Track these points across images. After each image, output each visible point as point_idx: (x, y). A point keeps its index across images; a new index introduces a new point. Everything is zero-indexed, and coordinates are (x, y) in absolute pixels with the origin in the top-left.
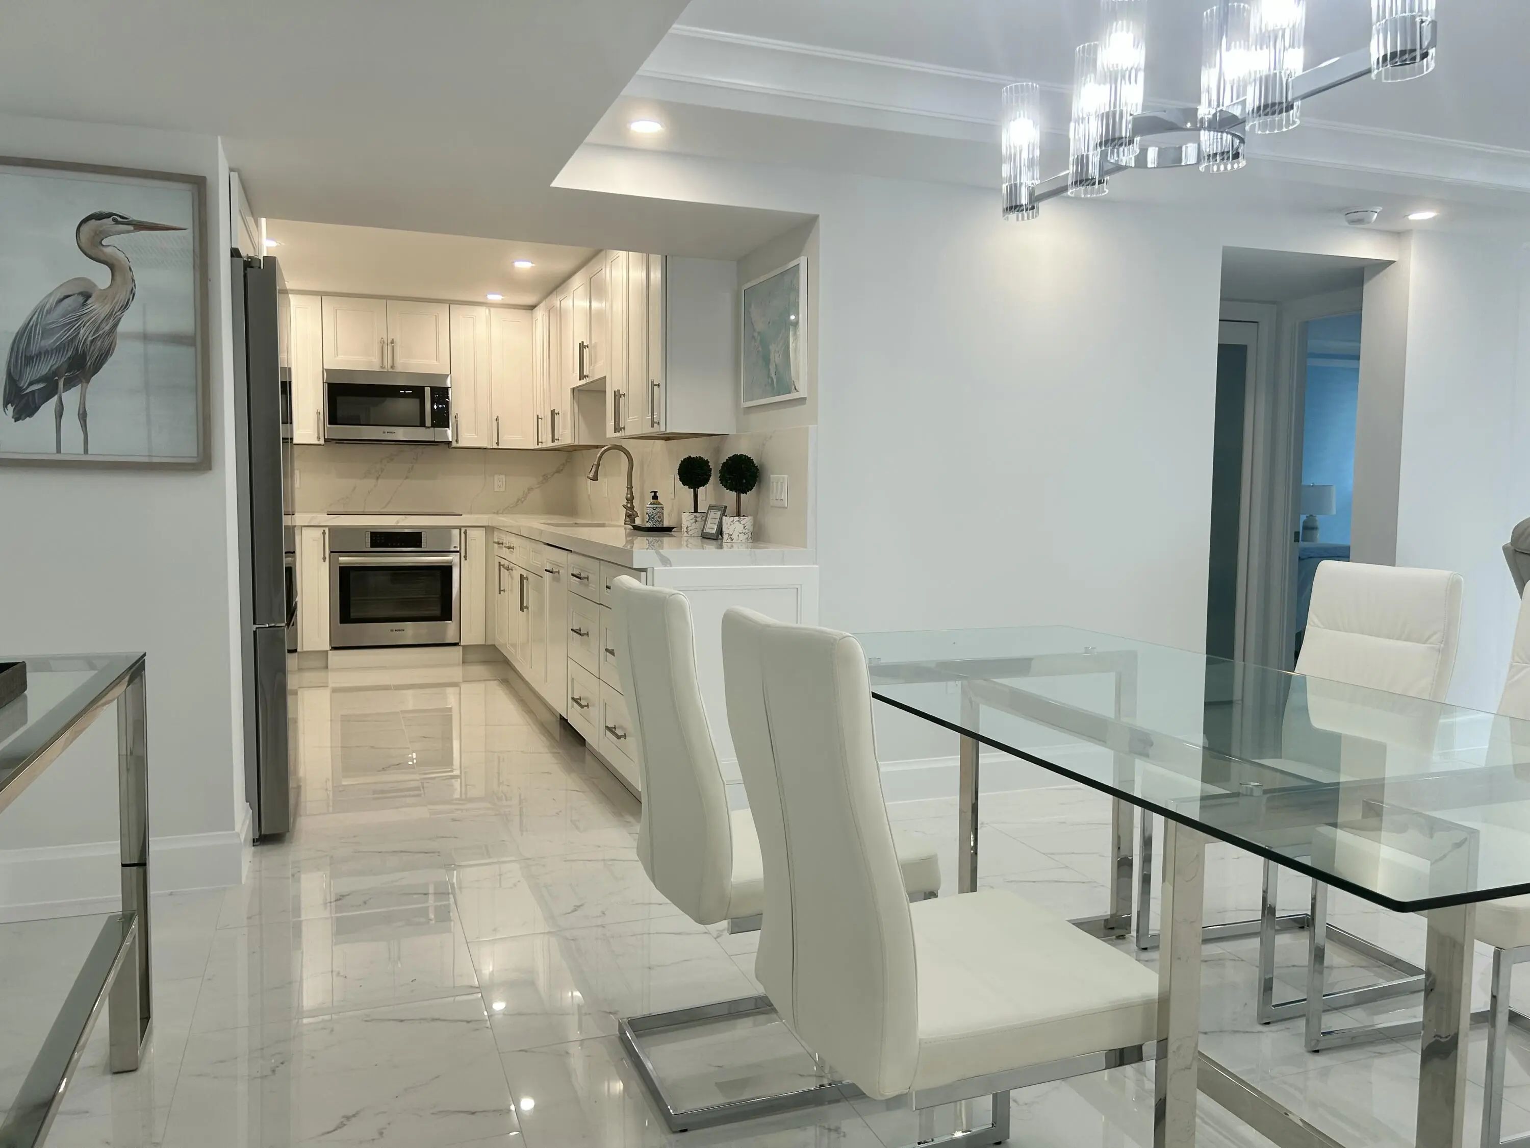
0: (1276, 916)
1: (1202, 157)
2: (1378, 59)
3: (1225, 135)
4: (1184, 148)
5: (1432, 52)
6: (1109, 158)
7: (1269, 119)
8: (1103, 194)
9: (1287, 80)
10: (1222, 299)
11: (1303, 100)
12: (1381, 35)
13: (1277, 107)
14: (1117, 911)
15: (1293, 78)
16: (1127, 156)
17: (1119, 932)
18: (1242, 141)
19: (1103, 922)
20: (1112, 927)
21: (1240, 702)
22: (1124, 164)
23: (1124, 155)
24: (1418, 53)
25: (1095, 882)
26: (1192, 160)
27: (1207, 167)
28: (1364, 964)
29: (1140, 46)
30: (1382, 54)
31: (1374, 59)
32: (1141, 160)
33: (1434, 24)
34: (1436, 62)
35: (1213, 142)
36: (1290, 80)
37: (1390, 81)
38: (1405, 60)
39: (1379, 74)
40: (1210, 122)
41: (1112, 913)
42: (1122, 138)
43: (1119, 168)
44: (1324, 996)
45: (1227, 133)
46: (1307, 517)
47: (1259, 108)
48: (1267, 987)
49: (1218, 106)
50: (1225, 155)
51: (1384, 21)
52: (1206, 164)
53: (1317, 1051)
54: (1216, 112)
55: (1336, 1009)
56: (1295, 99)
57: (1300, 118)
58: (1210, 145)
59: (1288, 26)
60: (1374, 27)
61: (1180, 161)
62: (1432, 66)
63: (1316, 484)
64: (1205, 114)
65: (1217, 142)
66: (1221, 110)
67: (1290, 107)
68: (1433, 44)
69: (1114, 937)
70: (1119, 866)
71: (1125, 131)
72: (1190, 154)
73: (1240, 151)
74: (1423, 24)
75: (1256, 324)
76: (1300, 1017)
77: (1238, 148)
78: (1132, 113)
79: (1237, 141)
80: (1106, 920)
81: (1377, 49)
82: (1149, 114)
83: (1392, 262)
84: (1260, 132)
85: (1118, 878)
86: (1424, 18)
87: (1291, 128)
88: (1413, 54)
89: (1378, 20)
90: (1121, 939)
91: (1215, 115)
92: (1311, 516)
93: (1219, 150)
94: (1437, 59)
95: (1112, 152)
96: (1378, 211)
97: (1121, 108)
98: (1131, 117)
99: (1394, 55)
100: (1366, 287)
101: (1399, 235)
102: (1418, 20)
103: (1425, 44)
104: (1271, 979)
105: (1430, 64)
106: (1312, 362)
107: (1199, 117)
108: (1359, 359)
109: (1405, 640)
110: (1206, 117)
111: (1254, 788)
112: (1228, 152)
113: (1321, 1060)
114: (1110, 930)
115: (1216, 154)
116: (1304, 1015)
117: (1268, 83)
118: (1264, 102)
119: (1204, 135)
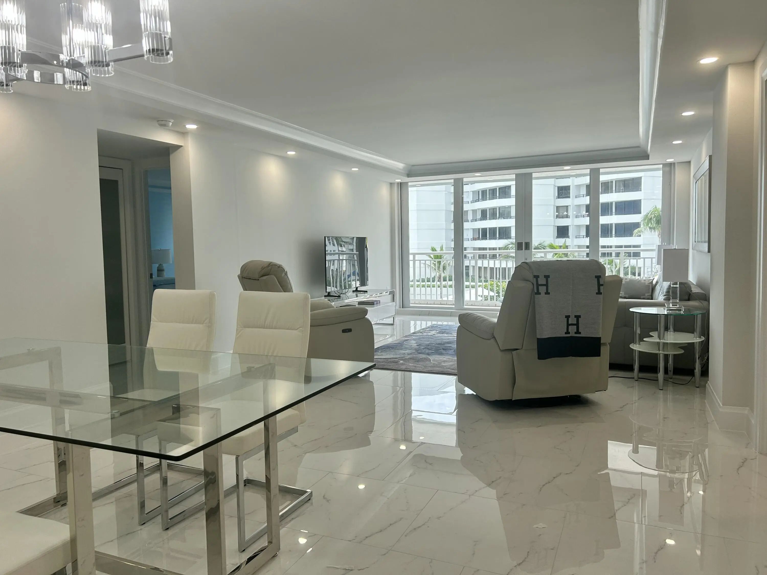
0: (144, 469)
1: (66, 82)
2: (147, 50)
3: (78, 73)
4: (55, 74)
5: (171, 52)
6: (9, 73)
7: (98, 68)
8: (10, 92)
9: (105, 51)
10: (99, 155)
11: (115, 63)
12: (147, 38)
13: (101, 63)
14: (60, 492)
15: (108, 50)
16: (22, 73)
17: (62, 503)
18: (87, 77)
19: (53, 499)
20: (58, 501)
21: (130, 361)
22: (19, 77)
23: (18, 73)
24: (164, 52)
25: (48, 478)
26: (61, 82)
27: (70, 88)
28: (189, 477)
29: (22, 13)
30: (148, 48)
31: (145, 50)
32: (30, 76)
33: (170, 39)
34: (173, 57)
35: (72, 75)
36: (107, 51)
37: (154, 62)
38: (159, 54)
39: (148, 58)
40: (67, 63)
41: (58, 493)
42: (15, 63)
43: (17, 79)
44: (169, 501)
45: (79, 72)
46: (159, 265)
47: (92, 62)
48: (142, 505)
49: (71, 56)
50: (79, 83)
51: (147, 33)
52: (69, 86)
53: (168, 529)
54: (70, 59)
55: (177, 504)
56: (111, 61)
57: (114, 71)
58: (70, 76)
59: (103, 22)
60: (143, 35)
61: (54, 81)
62: (172, 60)
63: (162, 249)
64: (64, 59)
65: (74, 75)
66: (72, 59)
67: (108, 65)
68: (171, 49)
69: (60, 506)
70: (59, 467)
71: (17, 60)
72: (59, 79)
73: (87, 82)
74: (166, 39)
75: (121, 170)
76: (158, 515)
77: (86, 80)
78: (20, 50)
79: (84, 78)
80: (54, 498)
81: (146, 45)
82: (30, 51)
83: (182, 146)
84: (94, 74)
85: (59, 473)
86: (166, 36)
87: (110, 75)
88: (162, 52)
89: (145, 31)
90: (64, 506)
91: (69, 61)
92: (161, 264)
93: (75, 80)
94: (174, 56)
95: (11, 69)
96: (172, 121)
97: (14, 46)
98: (20, 52)
99: (153, 50)
100: (172, 157)
101: (184, 134)
102: (163, 36)
103: (167, 48)
104: (144, 501)
105: (171, 58)
106: (150, 189)
107: (61, 60)
108: (171, 189)
109: (195, 323)
110: (65, 60)
111: (115, 413)
112: (81, 81)
113: (170, 532)
114: (58, 503)
115: (74, 81)
116: (160, 514)
117: (95, 49)
118: (94, 60)
119: (67, 70)
